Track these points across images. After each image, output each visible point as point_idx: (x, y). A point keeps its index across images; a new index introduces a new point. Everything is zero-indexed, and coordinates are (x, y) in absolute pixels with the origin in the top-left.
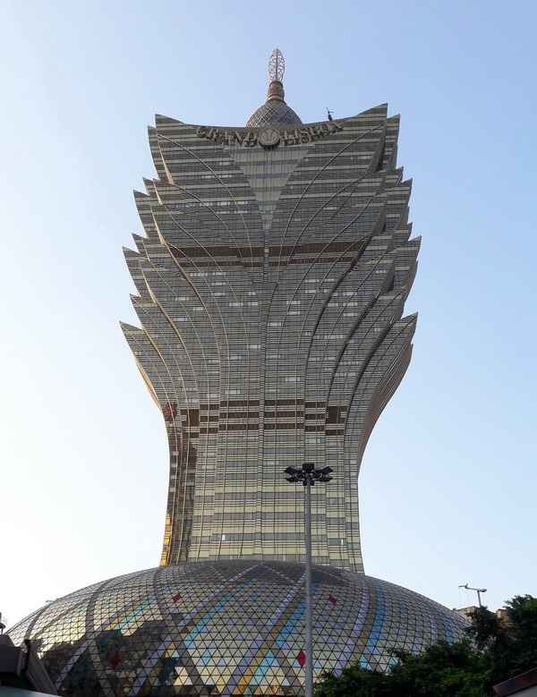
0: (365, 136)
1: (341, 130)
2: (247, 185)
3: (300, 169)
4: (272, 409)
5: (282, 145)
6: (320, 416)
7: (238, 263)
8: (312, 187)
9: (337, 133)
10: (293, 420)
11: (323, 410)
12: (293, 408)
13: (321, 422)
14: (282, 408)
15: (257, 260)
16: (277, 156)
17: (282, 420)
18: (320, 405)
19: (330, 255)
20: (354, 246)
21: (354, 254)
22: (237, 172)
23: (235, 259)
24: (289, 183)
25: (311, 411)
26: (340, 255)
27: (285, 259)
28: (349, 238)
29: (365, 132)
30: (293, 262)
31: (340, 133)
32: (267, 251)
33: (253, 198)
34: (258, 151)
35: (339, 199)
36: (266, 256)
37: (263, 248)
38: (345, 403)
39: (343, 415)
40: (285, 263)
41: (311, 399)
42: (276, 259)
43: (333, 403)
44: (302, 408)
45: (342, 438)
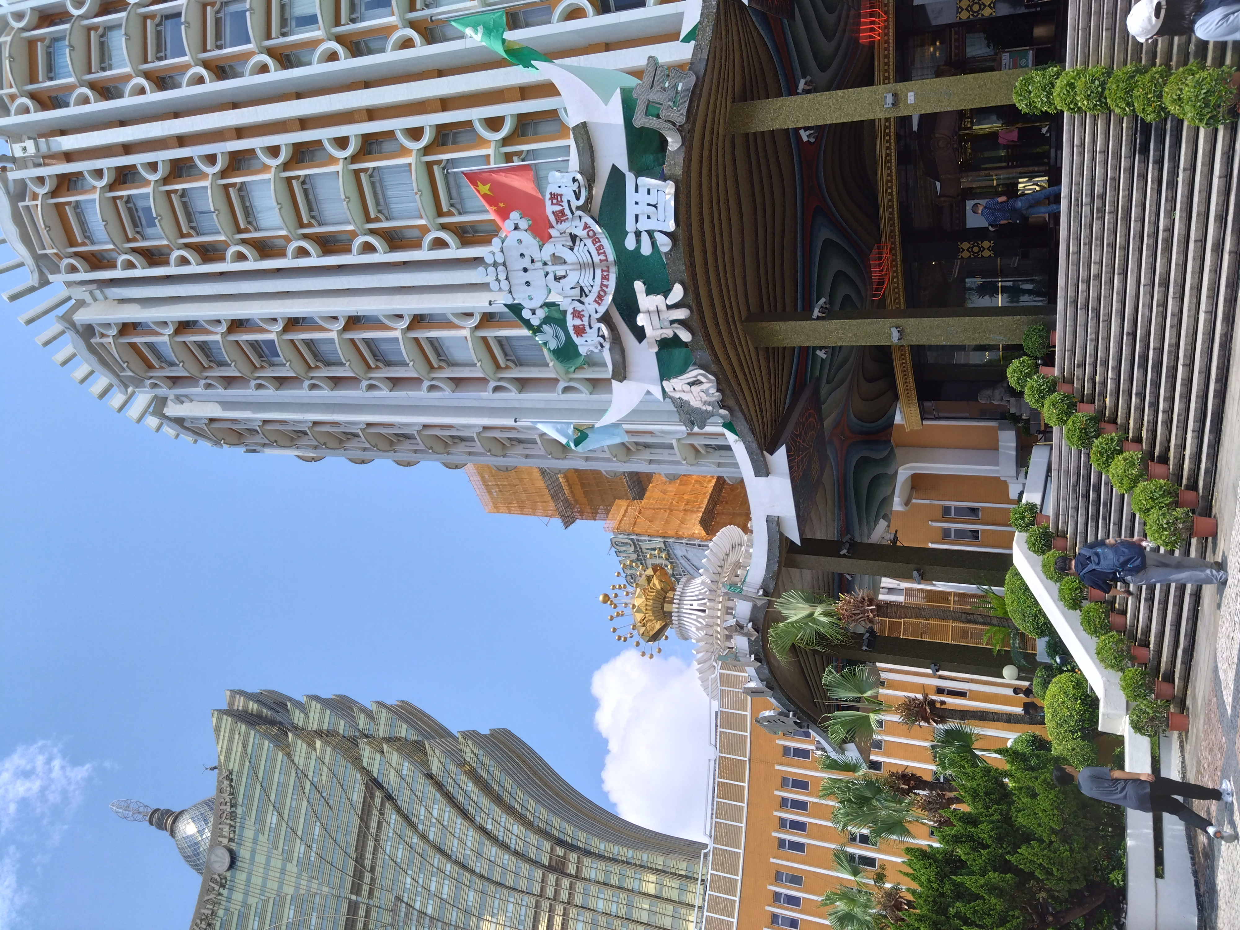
0: (245, 747)
1: (231, 773)
2: (271, 901)
3: (266, 833)
5: (233, 846)
6: (558, 884)
8: (290, 824)
9: (234, 777)
13: (566, 883)
15: (362, 912)
16: (244, 853)
18: (544, 880)
19: (373, 824)
20: (369, 795)
21: (378, 796)
22: (253, 909)
24: (280, 850)
25: (550, 892)
26: (375, 814)
27: (367, 878)
28: (357, 796)
29: (240, 745)
30: (372, 870)
31: (234, 773)
32: (354, 897)
33: (289, 897)
34: (233, 876)
35: (312, 796)
36: (360, 899)
37: (350, 901)
38: (547, 846)
39: (560, 851)
40: (373, 880)
41: (537, 889)
42: (365, 889)
43: (546, 861)
44: (545, 905)
45: (587, 861)
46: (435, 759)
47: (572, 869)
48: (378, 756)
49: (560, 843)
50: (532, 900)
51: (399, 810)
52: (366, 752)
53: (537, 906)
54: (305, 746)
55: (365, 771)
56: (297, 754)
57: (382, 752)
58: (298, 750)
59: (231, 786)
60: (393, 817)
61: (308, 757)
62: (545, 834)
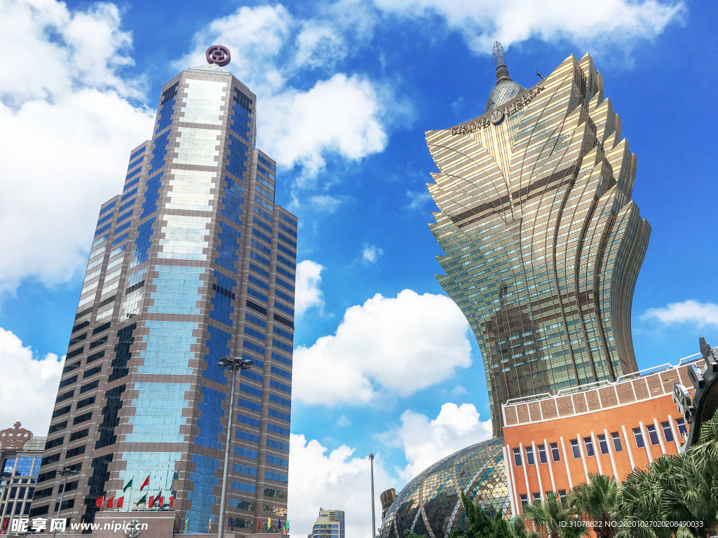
0: (560, 86)
1: (543, 89)
3: (521, 130)
4: (536, 308)
5: (506, 118)
6: (572, 303)
7: (494, 212)
8: (531, 139)
9: (541, 92)
10: (552, 312)
11: (574, 298)
12: (550, 304)
13: (575, 307)
14: (544, 306)
15: (506, 205)
16: (505, 126)
17: (545, 314)
18: (570, 294)
19: (553, 184)
20: (568, 171)
21: (570, 177)
22: (481, 149)
23: (491, 210)
24: (516, 143)
25: (565, 301)
26: (560, 181)
27: (524, 197)
28: (564, 166)
29: (560, 83)
30: (529, 198)
31: (544, 91)
32: (511, 196)
34: (492, 128)
35: (552, 141)
36: (511, 200)
37: (508, 196)
38: (591, 287)
39: (591, 296)
40: (524, 201)
41: (563, 292)
42: (518, 200)
43: (582, 290)
44: (557, 301)
45: (594, 314)
46: (609, 196)
47: (585, 308)
48: (593, 162)
49: (597, 295)
50: (556, 293)
51: (568, 192)
52: (593, 154)
53: (555, 297)
54: (578, 118)
55: (580, 161)
56: (571, 117)
57: (596, 163)
58: (574, 116)
59: (536, 94)
60: (563, 192)
61: (573, 124)
62: (597, 282)
